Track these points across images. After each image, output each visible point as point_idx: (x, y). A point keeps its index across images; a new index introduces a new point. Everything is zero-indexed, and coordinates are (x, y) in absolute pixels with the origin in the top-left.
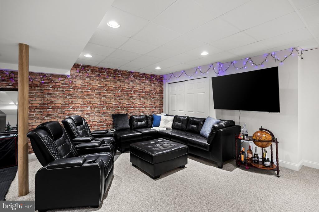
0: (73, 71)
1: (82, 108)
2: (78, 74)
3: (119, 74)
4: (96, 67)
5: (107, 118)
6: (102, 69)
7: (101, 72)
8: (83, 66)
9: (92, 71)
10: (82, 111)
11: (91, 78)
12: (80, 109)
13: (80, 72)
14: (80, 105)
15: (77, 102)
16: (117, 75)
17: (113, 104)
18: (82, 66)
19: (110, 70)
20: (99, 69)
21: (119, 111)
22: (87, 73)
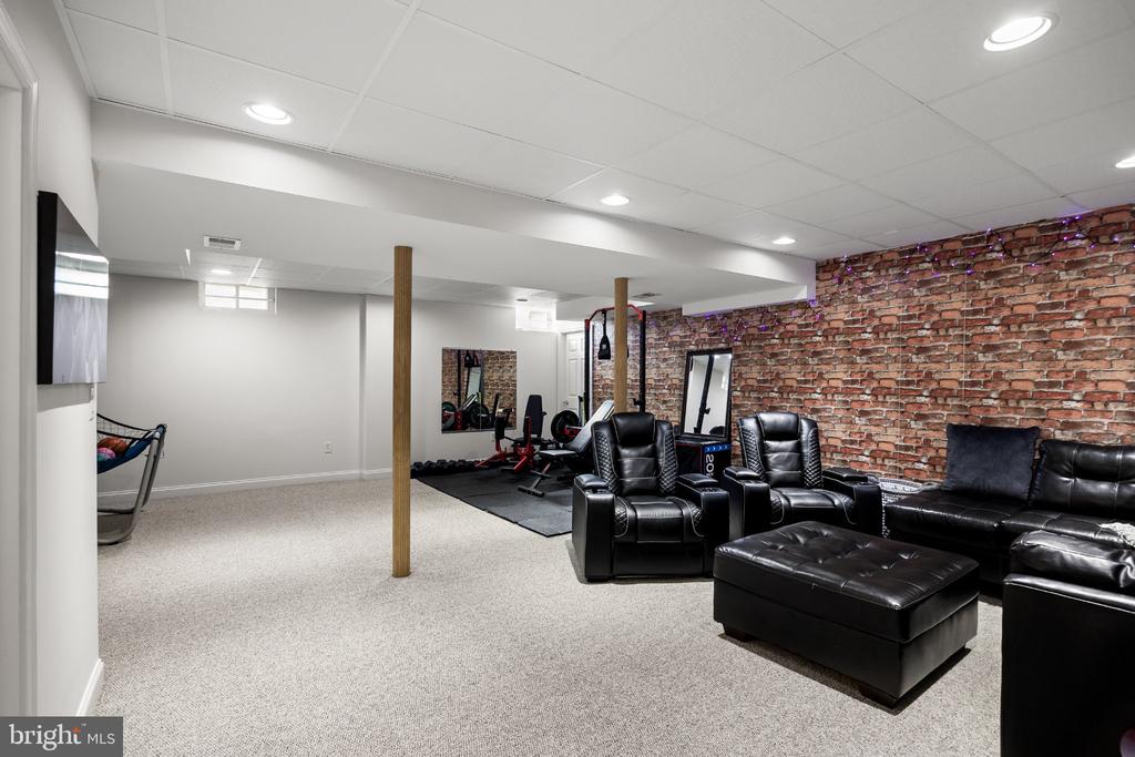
0: (822, 284)
1: (847, 392)
2: (834, 290)
3: (992, 251)
4: (890, 251)
5: (932, 435)
6: (913, 251)
7: (909, 263)
8: (851, 261)
9: (877, 269)
10: (846, 402)
11: (875, 292)
12: (841, 398)
13: (840, 282)
14: (840, 384)
15: (833, 376)
16: (980, 258)
17: (960, 383)
18: (846, 262)
19: (947, 246)
20: (901, 253)
21: (993, 414)
22: (861, 279)
